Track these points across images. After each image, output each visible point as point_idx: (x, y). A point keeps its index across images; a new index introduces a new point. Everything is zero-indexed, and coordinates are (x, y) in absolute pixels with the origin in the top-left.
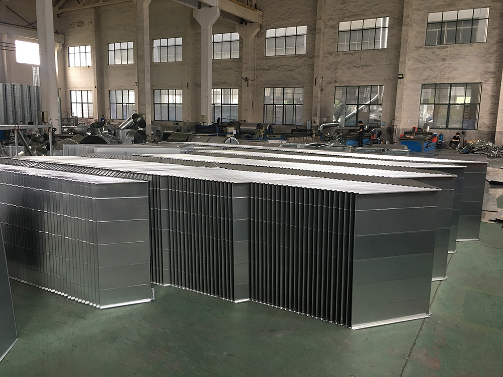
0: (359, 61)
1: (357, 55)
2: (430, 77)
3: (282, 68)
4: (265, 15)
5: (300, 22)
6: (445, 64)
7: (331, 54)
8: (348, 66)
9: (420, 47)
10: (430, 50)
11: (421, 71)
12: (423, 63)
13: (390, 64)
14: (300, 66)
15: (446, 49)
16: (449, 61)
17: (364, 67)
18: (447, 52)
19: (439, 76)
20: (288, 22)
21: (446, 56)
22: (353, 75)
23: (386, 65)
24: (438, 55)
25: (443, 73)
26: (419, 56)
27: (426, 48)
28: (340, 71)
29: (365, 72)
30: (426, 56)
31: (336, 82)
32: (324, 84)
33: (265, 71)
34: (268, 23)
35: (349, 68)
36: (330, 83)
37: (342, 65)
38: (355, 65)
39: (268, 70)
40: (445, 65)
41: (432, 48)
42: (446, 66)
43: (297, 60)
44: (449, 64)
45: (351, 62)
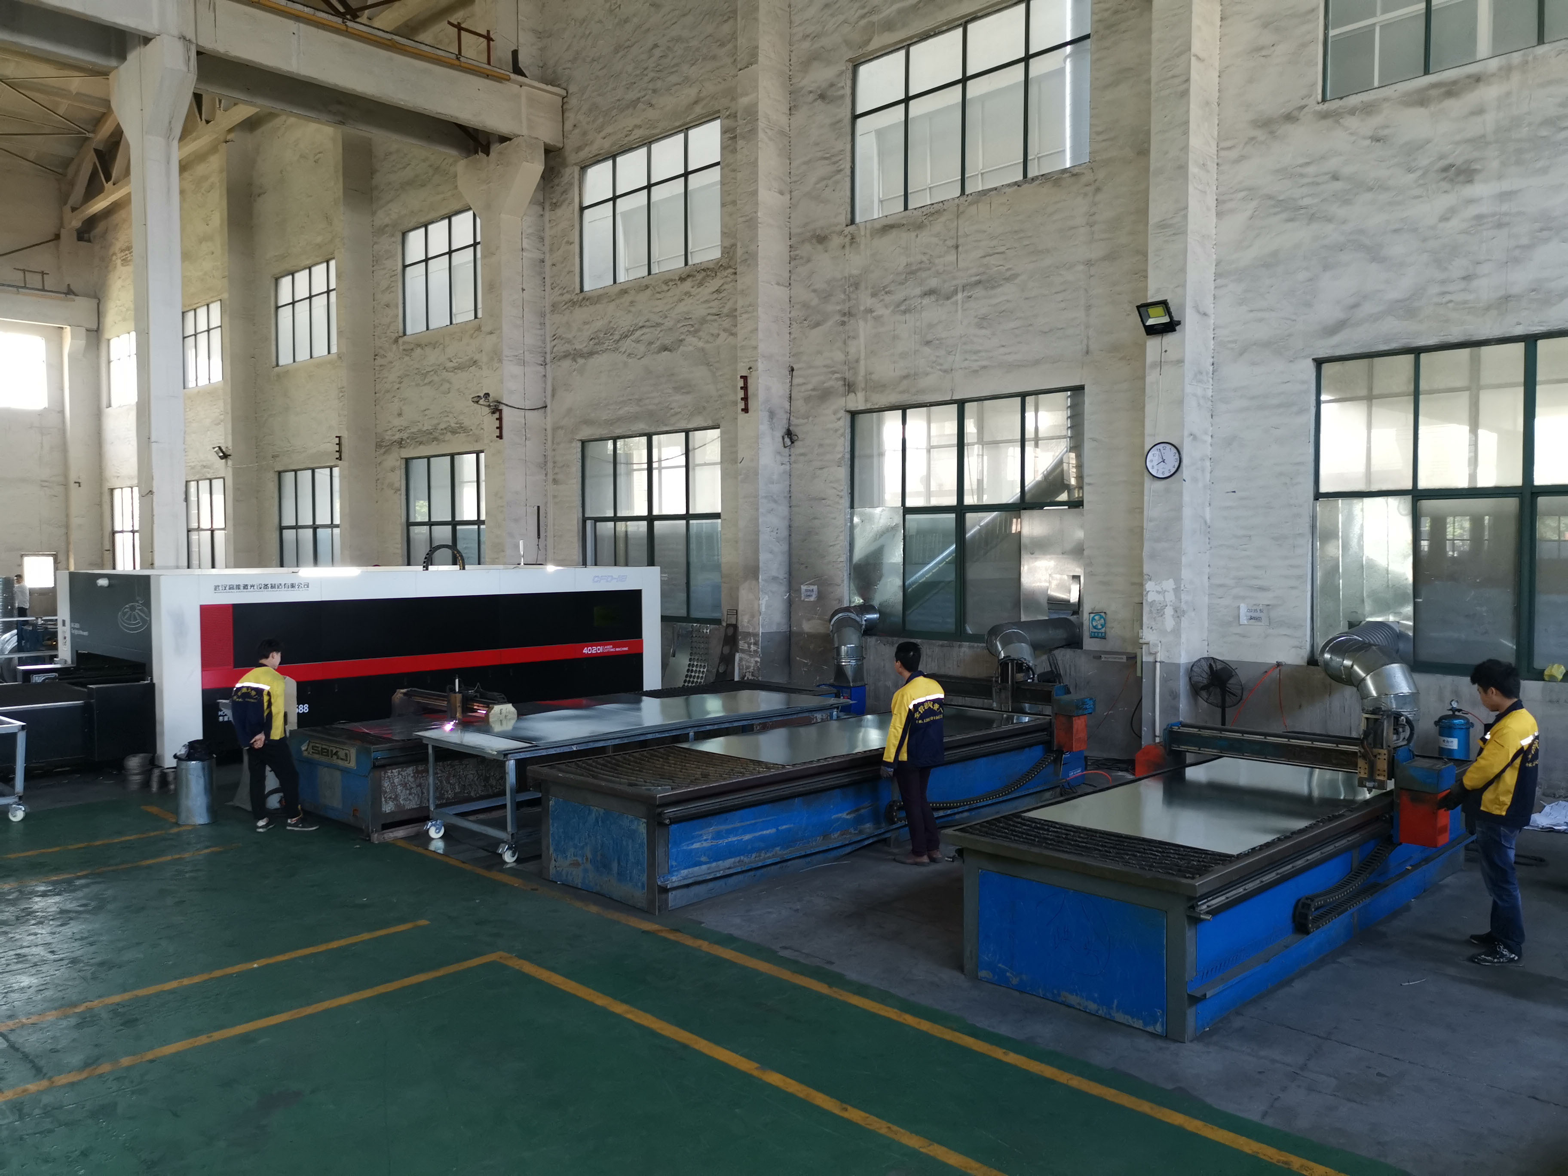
0: (951, 258)
1: (938, 226)
2: (1368, 308)
3: (638, 341)
4: (573, 101)
5: (696, 103)
6: (1470, 201)
7: (821, 239)
8: (899, 296)
9: (1290, 118)
10: (1352, 122)
11: (1302, 276)
12: (1312, 218)
13: (1111, 257)
14: (703, 321)
15: (1472, 98)
16: (1500, 177)
17: (979, 292)
18: (1479, 111)
19: (1434, 289)
20: (651, 114)
21: (1479, 142)
22: (928, 343)
23: (1089, 263)
24: (1414, 148)
25: (1458, 267)
26: (1284, 173)
27: (1324, 116)
28: (864, 329)
29: (983, 321)
30: (1332, 164)
31: (850, 387)
32: (799, 405)
33: (581, 361)
34: (585, 134)
35: (904, 308)
36: (825, 395)
37: (874, 295)
38: (933, 283)
39: (591, 354)
40: (1473, 211)
41: (1368, 109)
42: (1479, 217)
43: (688, 294)
44: (1505, 196)
45: (911, 272)
